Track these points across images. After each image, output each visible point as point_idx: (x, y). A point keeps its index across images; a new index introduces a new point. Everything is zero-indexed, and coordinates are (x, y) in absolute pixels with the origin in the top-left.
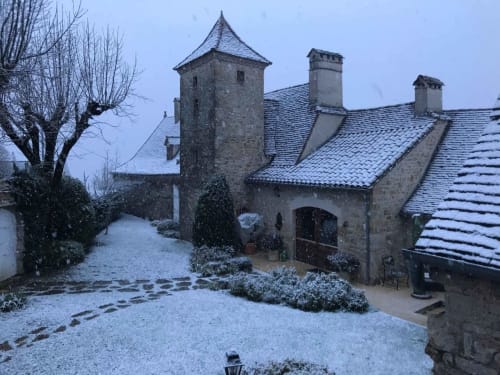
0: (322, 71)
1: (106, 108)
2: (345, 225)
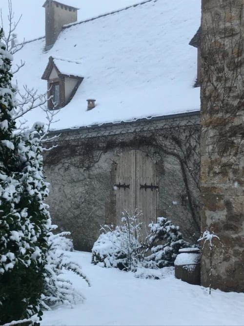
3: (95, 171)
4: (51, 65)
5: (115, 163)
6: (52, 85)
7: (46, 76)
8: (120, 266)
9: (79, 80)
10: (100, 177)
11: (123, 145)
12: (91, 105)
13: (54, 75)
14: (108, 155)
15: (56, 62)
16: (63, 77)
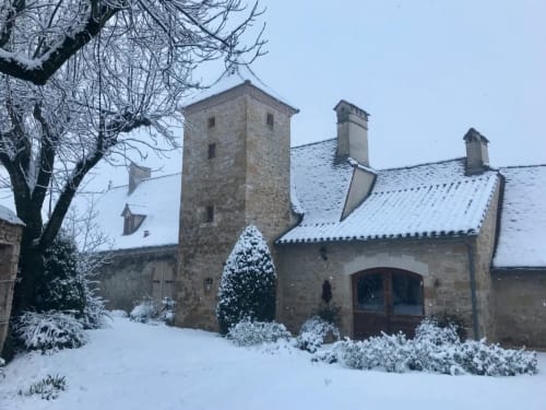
0: (352, 124)
1: (137, 124)
2: (437, 284)
3: (144, 273)
4: (127, 209)
5: (154, 269)
6: (127, 221)
7: (124, 214)
8: (143, 321)
9: (144, 217)
10: (146, 276)
11: (159, 259)
12: (146, 234)
13: (128, 215)
14: (150, 263)
15: (130, 207)
16: (133, 216)
